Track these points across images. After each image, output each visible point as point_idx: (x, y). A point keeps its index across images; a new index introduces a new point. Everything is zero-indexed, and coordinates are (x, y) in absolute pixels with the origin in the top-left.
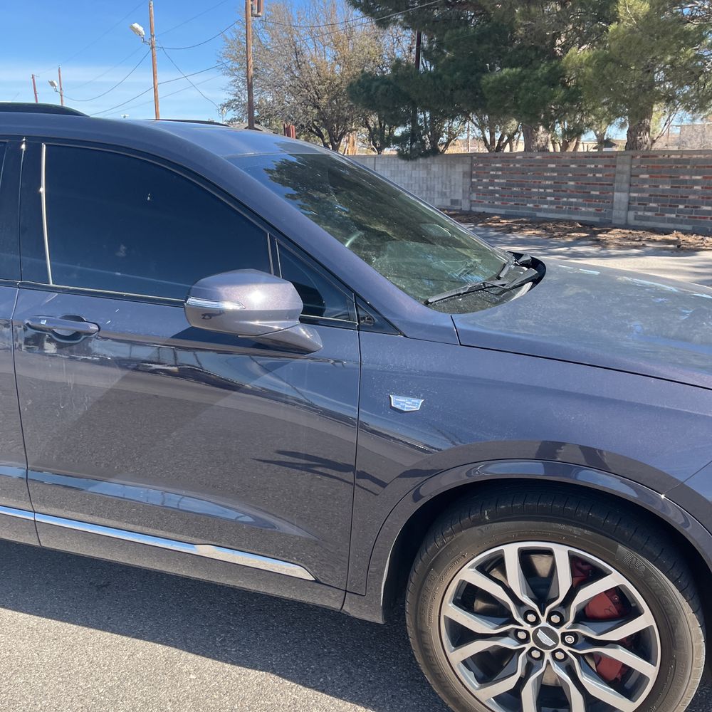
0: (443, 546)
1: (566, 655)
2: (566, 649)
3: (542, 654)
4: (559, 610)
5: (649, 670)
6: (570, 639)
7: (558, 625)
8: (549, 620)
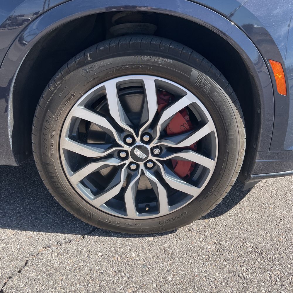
0: (55, 89)
1: (154, 163)
2: (154, 159)
3: (138, 166)
4: (149, 131)
5: (210, 164)
6: (157, 151)
7: (148, 143)
8: (142, 140)
